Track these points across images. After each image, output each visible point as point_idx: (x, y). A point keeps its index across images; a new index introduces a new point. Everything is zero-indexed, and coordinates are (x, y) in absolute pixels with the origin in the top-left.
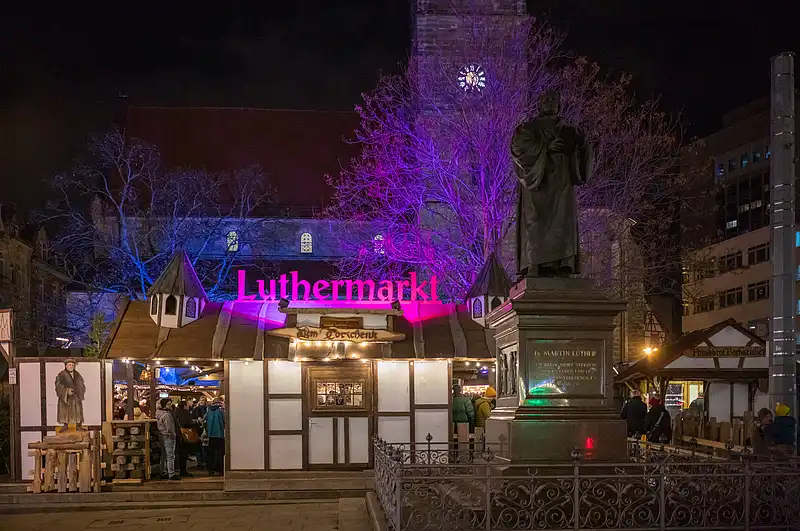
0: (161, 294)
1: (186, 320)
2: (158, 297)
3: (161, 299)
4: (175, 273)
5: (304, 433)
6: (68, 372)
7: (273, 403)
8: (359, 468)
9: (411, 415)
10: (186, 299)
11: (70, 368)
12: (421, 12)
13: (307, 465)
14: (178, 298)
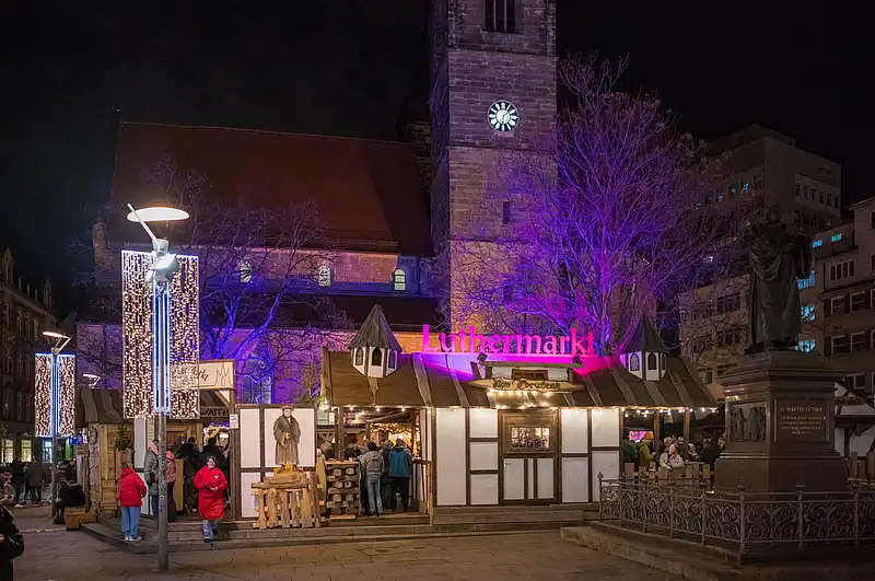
0: (367, 346)
1: (390, 371)
2: (364, 349)
3: (368, 351)
4: (377, 327)
5: (500, 472)
6: (286, 417)
7: (473, 446)
8: (545, 502)
9: (589, 456)
10: (389, 351)
11: (287, 414)
12: (452, 46)
13: (502, 502)
14: (383, 351)
